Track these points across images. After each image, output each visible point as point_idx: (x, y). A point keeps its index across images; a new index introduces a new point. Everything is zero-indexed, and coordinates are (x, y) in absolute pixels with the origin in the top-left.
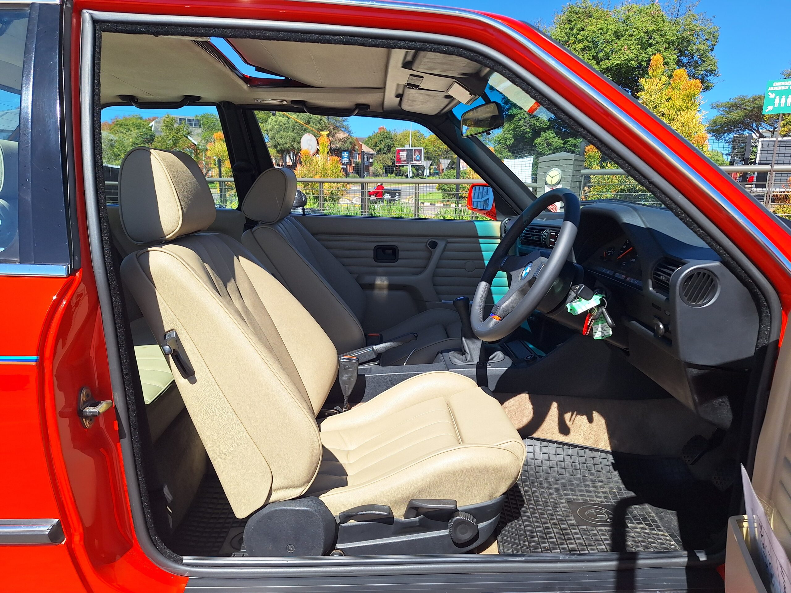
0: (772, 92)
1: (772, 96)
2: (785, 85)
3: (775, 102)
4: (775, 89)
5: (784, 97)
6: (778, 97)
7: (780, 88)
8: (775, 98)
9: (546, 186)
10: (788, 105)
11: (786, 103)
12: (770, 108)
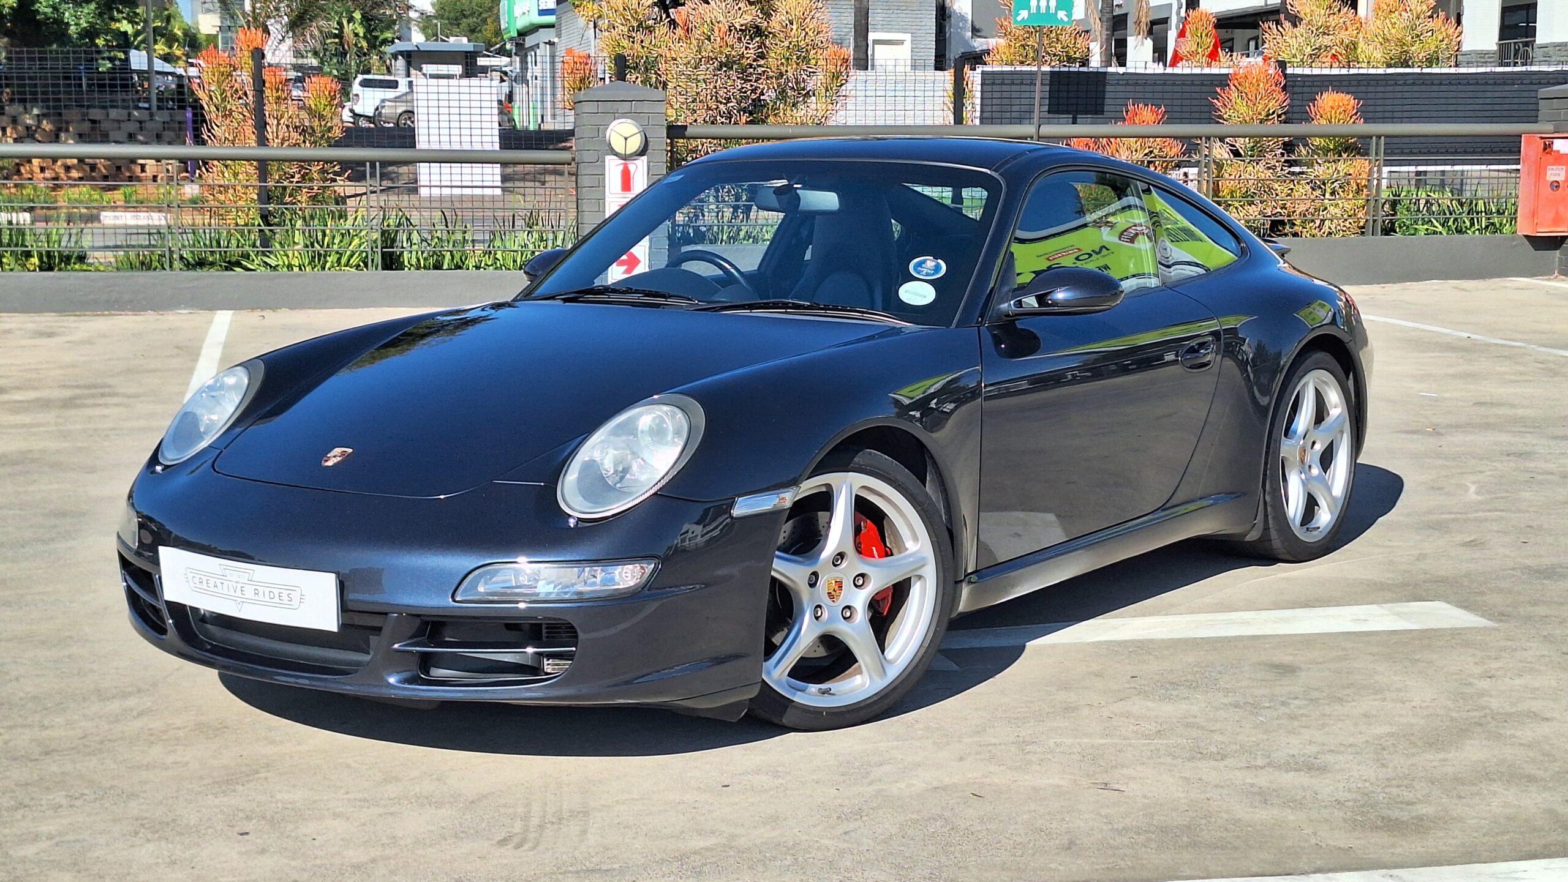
3: (1031, 4)
9: (608, 158)
10: (1052, 10)
11: (1048, 7)
12: (1024, 14)
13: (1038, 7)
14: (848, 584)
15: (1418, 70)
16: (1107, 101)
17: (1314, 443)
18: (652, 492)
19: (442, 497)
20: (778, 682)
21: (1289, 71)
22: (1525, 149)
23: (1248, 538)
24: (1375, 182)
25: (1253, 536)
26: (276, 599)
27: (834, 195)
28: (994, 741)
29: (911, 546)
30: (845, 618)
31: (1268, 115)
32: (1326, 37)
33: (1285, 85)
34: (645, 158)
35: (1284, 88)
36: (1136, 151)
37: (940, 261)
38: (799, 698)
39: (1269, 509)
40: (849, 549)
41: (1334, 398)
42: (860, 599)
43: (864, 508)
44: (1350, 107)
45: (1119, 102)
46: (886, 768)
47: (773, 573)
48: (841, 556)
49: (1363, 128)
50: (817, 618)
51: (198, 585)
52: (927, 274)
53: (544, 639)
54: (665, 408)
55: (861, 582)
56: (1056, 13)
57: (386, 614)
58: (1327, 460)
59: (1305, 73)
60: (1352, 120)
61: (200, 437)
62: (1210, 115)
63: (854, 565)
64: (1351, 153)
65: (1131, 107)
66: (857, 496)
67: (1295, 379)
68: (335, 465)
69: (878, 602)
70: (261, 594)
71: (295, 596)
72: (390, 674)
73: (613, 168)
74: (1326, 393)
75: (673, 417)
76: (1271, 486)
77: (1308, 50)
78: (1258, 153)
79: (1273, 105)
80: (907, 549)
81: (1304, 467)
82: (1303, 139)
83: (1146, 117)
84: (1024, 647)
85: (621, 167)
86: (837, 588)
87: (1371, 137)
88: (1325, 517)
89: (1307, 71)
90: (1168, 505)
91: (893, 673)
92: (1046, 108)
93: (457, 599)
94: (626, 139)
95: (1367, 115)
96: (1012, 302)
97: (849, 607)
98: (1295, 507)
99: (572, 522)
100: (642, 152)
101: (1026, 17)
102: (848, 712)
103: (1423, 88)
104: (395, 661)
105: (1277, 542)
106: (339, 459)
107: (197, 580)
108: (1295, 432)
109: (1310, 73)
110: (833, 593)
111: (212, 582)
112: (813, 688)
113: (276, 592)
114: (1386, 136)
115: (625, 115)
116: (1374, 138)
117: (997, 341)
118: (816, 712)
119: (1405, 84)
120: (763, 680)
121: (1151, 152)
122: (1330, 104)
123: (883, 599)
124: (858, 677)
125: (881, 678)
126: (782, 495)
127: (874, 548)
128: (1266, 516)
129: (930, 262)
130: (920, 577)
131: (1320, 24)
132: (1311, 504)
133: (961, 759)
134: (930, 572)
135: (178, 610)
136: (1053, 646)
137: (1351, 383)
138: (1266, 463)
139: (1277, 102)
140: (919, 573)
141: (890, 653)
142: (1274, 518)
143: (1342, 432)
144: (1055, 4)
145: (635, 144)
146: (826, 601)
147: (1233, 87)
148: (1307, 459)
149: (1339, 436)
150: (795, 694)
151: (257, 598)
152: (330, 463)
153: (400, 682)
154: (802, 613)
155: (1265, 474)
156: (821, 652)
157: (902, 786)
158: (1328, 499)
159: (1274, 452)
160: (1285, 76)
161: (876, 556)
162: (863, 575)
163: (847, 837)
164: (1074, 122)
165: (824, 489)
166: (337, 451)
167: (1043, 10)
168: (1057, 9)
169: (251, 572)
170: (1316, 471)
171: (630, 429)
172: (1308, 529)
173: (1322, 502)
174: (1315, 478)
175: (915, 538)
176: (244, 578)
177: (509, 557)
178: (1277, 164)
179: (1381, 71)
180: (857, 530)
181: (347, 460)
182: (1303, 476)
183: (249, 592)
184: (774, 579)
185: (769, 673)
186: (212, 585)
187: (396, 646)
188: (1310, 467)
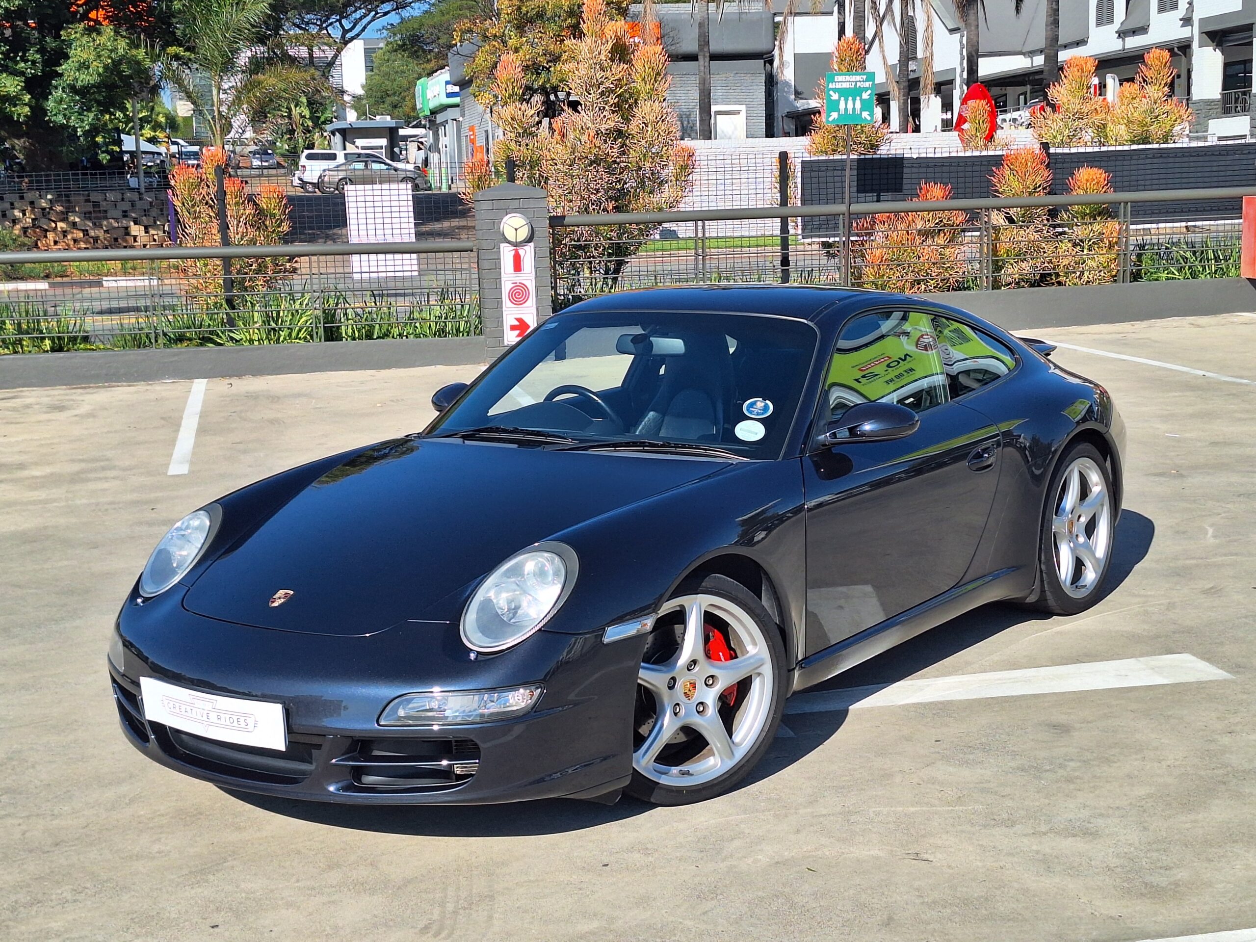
0: (835, 90)
1: (835, 96)
2: (850, 81)
3: (840, 107)
4: (838, 86)
5: (850, 98)
7: (844, 85)
8: (840, 99)
9: (502, 245)
10: (858, 111)
11: (854, 109)
12: (835, 115)
13: (846, 109)
14: (700, 684)
15: (1156, 146)
16: (905, 181)
17: (1079, 517)
18: (537, 628)
19: (368, 635)
20: (646, 769)
21: (1052, 150)
22: (1246, 207)
23: (1028, 600)
24: (1124, 239)
25: (1032, 599)
26: (235, 724)
27: (681, 341)
28: (824, 812)
29: (751, 650)
30: (698, 712)
31: (1035, 189)
32: (1080, 120)
33: (1049, 163)
34: (532, 244)
35: (1048, 166)
36: (929, 221)
37: (768, 402)
38: (664, 780)
39: (1044, 575)
40: (700, 656)
41: (1095, 479)
42: (710, 697)
43: (712, 621)
44: (1102, 180)
45: (914, 181)
46: (737, 843)
47: (639, 681)
48: (694, 662)
49: (1113, 196)
50: (676, 714)
51: (172, 710)
52: (758, 414)
53: (454, 751)
54: (546, 555)
55: (711, 682)
56: (861, 114)
57: (325, 735)
58: (1090, 529)
59: (1065, 151)
60: (1104, 190)
61: (174, 572)
62: (989, 191)
63: (705, 668)
64: (1104, 216)
65: (923, 186)
66: (705, 612)
67: (1062, 468)
68: (281, 605)
69: (726, 696)
70: (223, 719)
71: (251, 722)
72: (330, 784)
73: (507, 254)
74: (1089, 475)
75: (552, 562)
76: (1045, 558)
77: (1066, 133)
78: (1028, 220)
79: (1039, 180)
80: (748, 652)
81: (1073, 537)
82: (1065, 207)
83: (937, 191)
84: (847, 711)
85: (513, 252)
86: (691, 689)
87: (1120, 204)
88: (1090, 576)
89: (1066, 150)
90: (959, 585)
91: (740, 753)
92: (855, 189)
93: (382, 723)
94: (516, 230)
95: (1116, 184)
96: (828, 434)
97: (702, 703)
98: (1065, 570)
99: (472, 656)
100: (530, 239)
101: (836, 117)
102: (704, 789)
103: (1161, 160)
104: (332, 774)
105: (1051, 601)
106: (283, 600)
107: (171, 705)
108: (1064, 510)
109: (1068, 152)
110: (688, 693)
111: (183, 707)
112: (675, 770)
113: (235, 718)
114: (1131, 202)
115: (515, 210)
116: (1122, 204)
117: (817, 466)
118: (678, 790)
119: (1147, 158)
120: (634, 768)
121: (941, 221)
122: (1086, 177)
123: (730, 694)
124: (712, 758)
125: (730, 759)
126: (645, 622)
127: (721, 654)
128: (1042, 581)
129: (760, 403)
130: (759, 674)
131: (1076, 111)
132: (1079, 565)
133: (798, 831)
134: (767, 670)
135: (158, 727)
136: (871, 710)
137: (1108, 464)
138: (1041, 540)
139: (1043, 176)
140: (757, 671)
141: (737, 737)
142: (1048, 583)
143: (1102, 505)
144: (860, 107)
145: (523, 233)
146: (682, 699)
147: (1006, 166)
148: (1075, 530)
149: (1100, 508)
150: (660, 778)
151: (219, 722)
152: (276, 604)
153: (339, 790)
154: (663, 712)
155: (1040, 548)
156: (682, 738)
157: (750, 861)
158: (1093, 561)
159: (1047, 530)
160: (1048, 154)
161: (723, 659)
162: (712, 677)
163: (705, 918)
164: (878, 201)
165: (678, 609)
166: (282, 592)
167: (850, 111)
168: (862, 110)
169: (215, 702)
170: (1082, 539)
171: (517, 571)
172: (1077, 586)
173: (1088, 564)
174: (1081, 545)
175: (755, 644)
176: (209, 706)
177: (424, 688)
178: (1044, 228)
179: (1126, 148)
180: (707, 640)
181: (290, 601)
182: (1072, 544)
183: (213, 717)
184: (640, 685)
185: (638, 762)
186: (183, 710)
187: (334, 761)
188: (1077, 536)
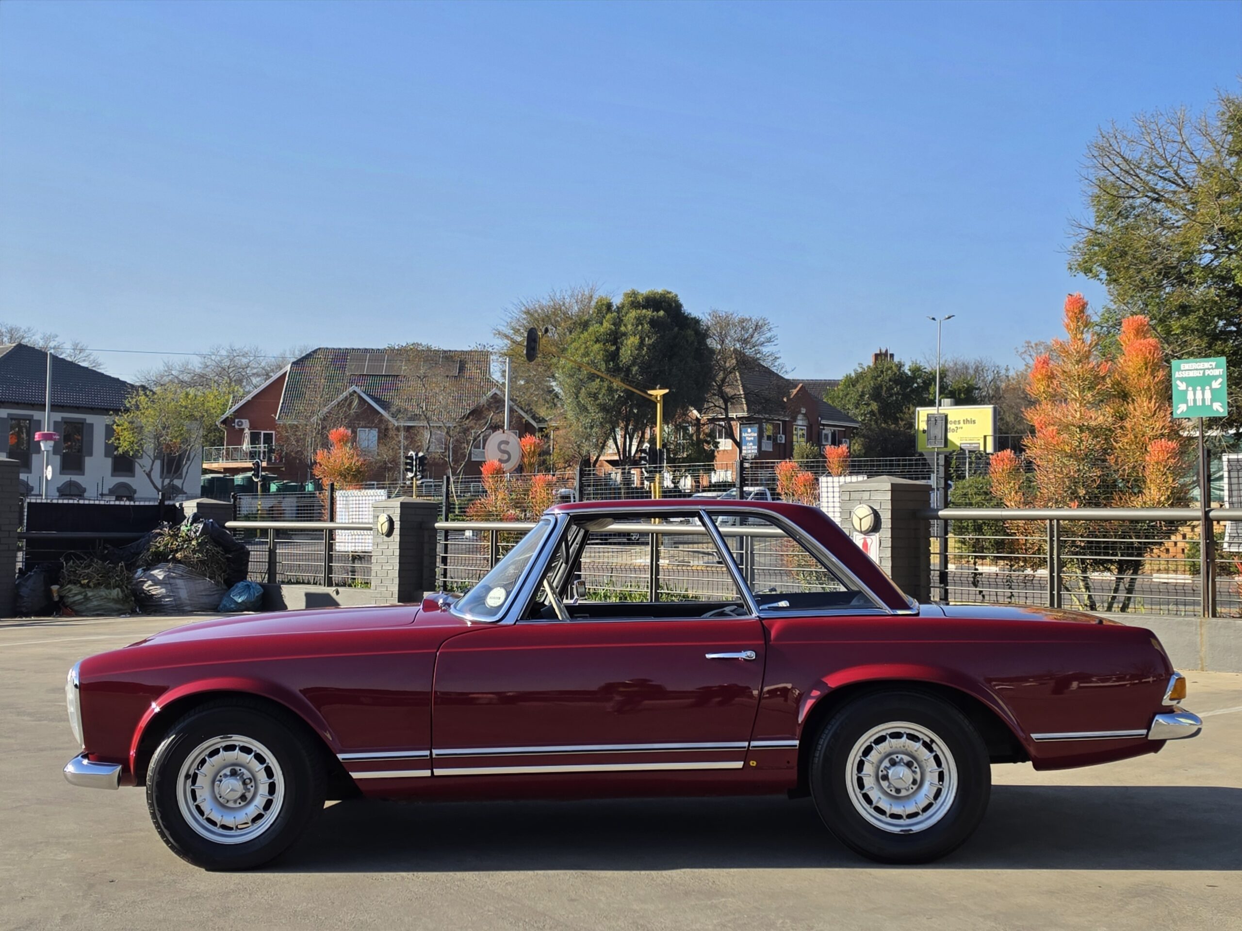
0: (1182, 379)
1: (1182, 386)
2: (1197, 370)
3: (1189, 398)
4: (1185, 374)
5: (1199, 388)
6: (1190, 388)
7: (1192, 374)
8: (1187, 390)
9: (855, 534)
10: (1208, 402)
11: (1203, 400)
12: (1183, 407)
13: (1195, 400)
34: (877, 534)
56: (1212, 405)
85: (862, 541)
94: (861, 519)
100: (874, 530)
101: (1185, 409)
144: (1210, 397)
167: (1199, 403)
168: (1212, 401)
